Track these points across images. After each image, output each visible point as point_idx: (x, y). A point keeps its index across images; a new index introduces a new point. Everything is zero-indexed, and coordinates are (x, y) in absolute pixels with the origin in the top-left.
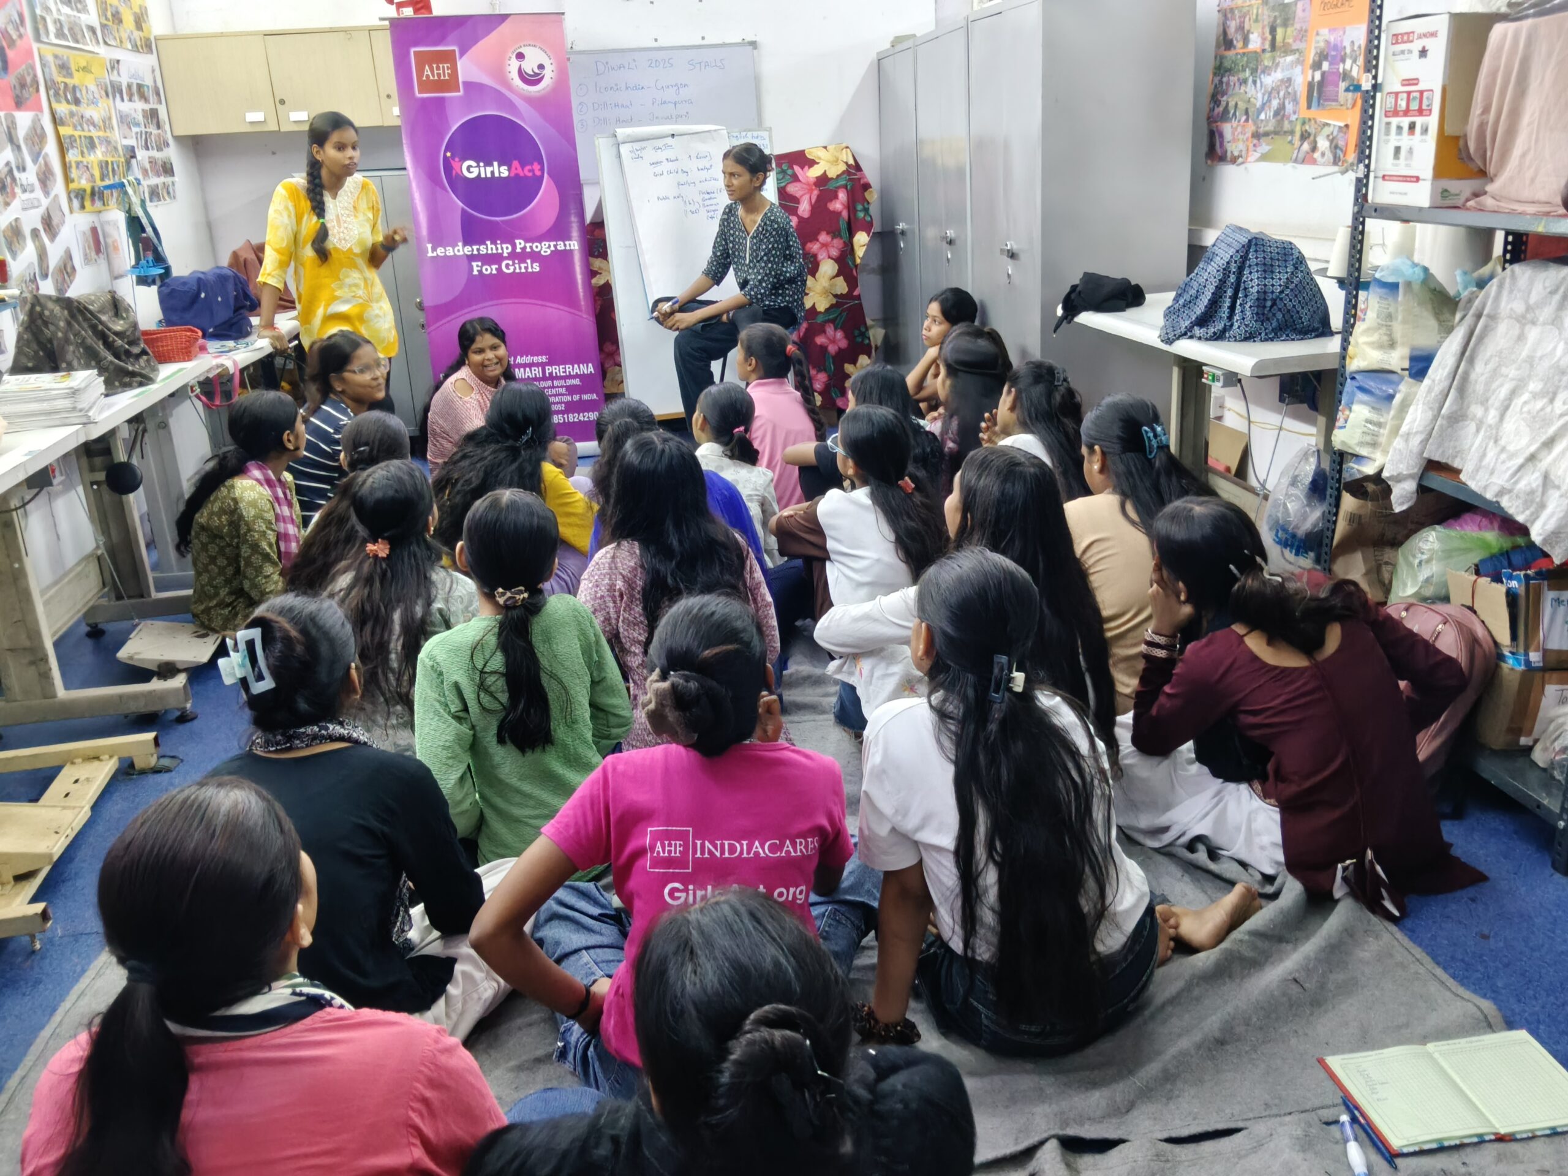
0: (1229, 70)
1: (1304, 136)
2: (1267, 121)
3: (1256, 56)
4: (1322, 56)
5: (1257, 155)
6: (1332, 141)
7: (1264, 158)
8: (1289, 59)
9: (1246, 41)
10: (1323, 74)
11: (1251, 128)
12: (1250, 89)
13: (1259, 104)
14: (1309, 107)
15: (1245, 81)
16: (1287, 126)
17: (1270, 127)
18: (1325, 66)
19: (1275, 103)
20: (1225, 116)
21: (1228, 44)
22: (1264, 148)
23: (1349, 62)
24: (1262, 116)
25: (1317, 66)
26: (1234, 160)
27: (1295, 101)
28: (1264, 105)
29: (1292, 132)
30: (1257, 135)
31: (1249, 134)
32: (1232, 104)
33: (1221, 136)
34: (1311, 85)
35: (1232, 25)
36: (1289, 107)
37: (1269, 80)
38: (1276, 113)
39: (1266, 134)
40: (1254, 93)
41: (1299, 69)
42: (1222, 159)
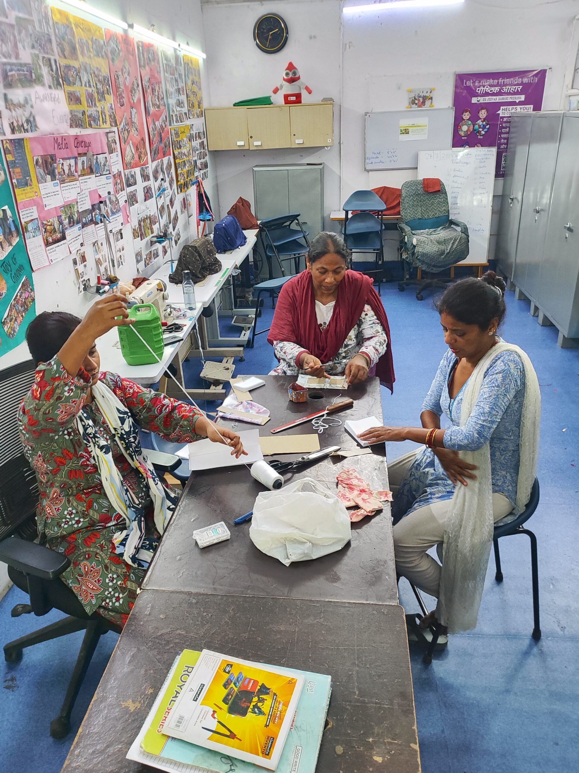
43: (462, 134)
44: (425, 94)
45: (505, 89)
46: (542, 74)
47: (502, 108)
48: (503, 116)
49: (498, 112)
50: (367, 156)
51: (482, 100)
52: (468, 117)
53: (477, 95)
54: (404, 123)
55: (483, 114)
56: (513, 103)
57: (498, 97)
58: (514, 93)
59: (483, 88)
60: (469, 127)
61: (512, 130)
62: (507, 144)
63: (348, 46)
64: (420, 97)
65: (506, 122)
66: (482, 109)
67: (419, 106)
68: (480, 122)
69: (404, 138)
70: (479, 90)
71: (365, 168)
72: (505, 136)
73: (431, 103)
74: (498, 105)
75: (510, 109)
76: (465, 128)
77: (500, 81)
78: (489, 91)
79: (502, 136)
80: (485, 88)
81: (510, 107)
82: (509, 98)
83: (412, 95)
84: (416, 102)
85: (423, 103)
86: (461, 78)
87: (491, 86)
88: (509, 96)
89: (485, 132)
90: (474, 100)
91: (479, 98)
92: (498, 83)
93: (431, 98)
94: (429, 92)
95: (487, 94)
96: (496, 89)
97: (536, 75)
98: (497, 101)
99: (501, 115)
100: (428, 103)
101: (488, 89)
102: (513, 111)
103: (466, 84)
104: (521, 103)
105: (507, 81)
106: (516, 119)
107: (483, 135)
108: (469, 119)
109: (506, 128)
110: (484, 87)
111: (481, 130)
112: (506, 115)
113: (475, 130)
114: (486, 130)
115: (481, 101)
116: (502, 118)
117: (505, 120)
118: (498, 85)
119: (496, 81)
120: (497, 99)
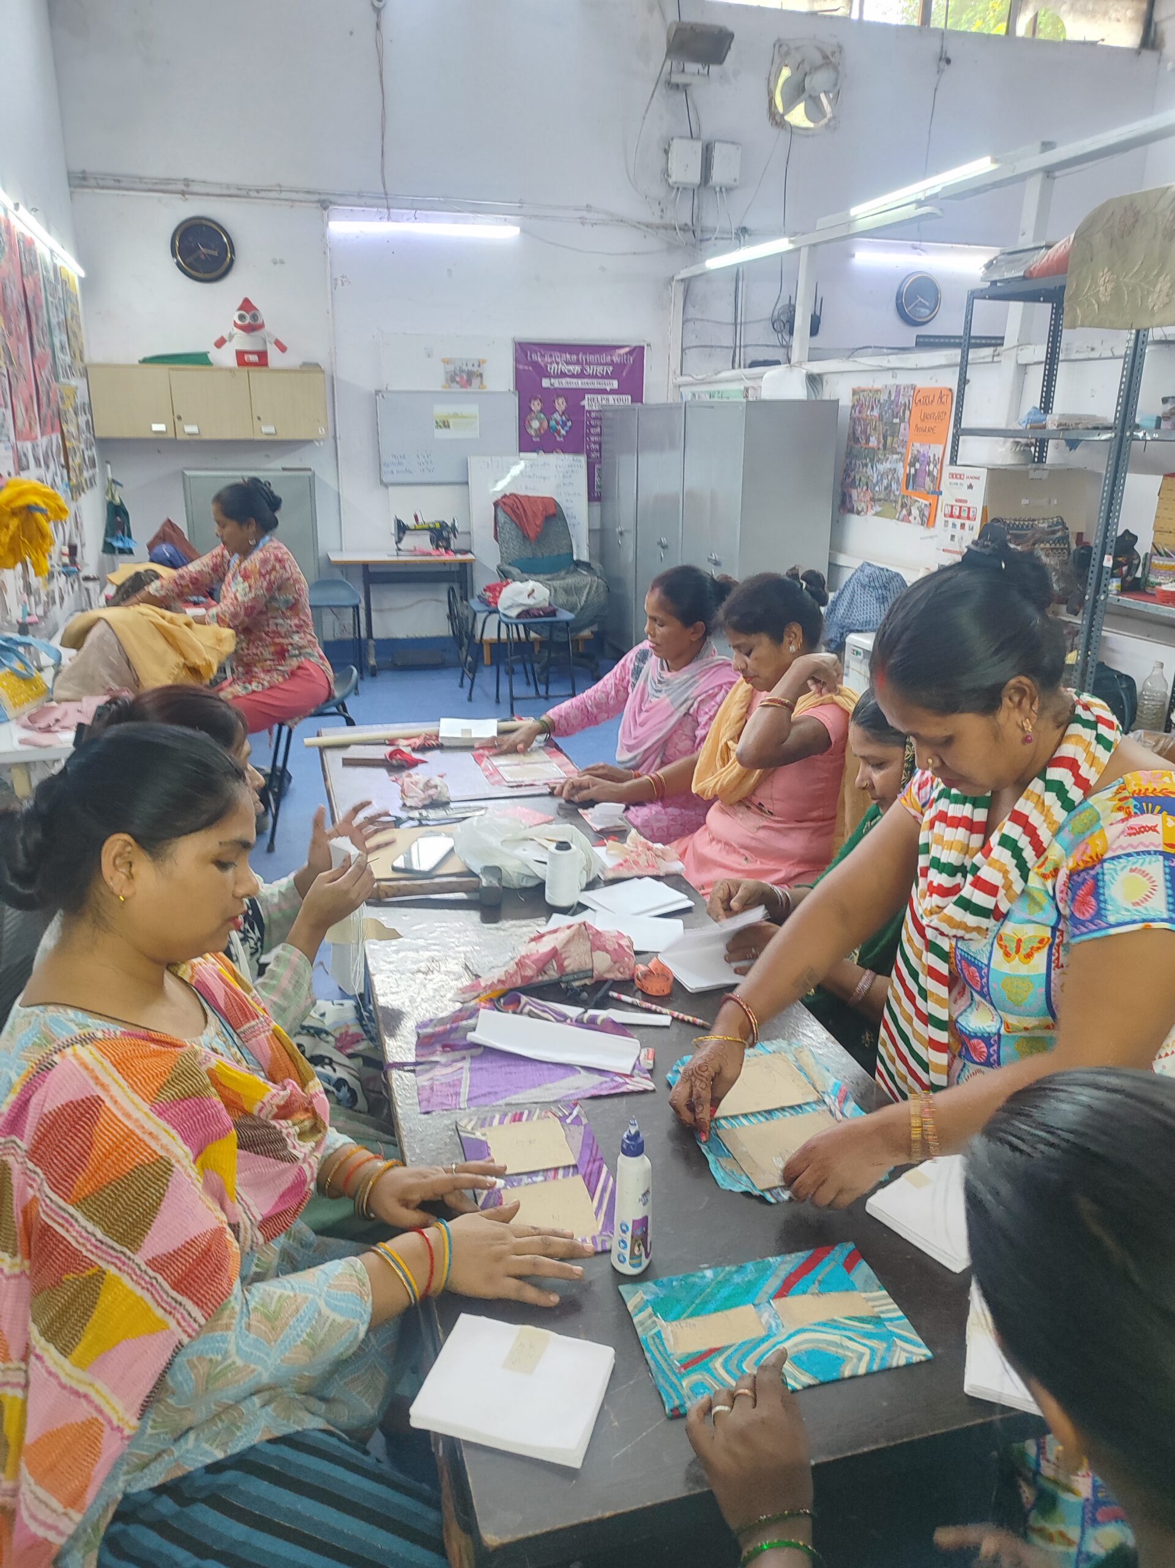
0: (856, 457)
1: (903, 506)
2: (880, 492)
3: (874, 451)
4: (915, 459)
5: (873, 512)
6: (921, 511)
7: (877, 514)
8: (895, 456)
9: (868, 441)
10: (916, 470)
11: (869, 494)
12: (869, 471)
13: (875, 480)
14: (907, 488)
15: (866, 465)
16: (892, 497)
17: (882, 496)
18: (918, 465)
19: (885, 482)
20: (853, 484)
21: (856, 440)
22: (878, 508)
23: (932, 466)
24: (877, 489)
25: (912, 465)
26: (858, 513)
27: (898, 482)
28: (877, 482)
29: (896, 502)
30: (873, 499)
31: (868, 498)
32: (857, 477)
33: (850, 496)
34: (908, 475)
35: (859, 429)
36: (894, 486)
37: (882, 467)
38: (886, 488)
39: (880, 500)
40: (873, 473)
41: (901, 464)
42: (851, 511)
43: (533, 433)
44: (470, 368)
45: (589, 370)
46: (638, 352)
47: (586, 396)
48: (590, 409)
49: (582, 404)
50: (383, 460)
51: (556, 383)
52: (539, 408)
53: (549, 376)
54: (441, 410)
55: (561, 404)
56: (603, 392)
57: (579, 381)
58: (603, 377)
59: (556, 366)
60: (541, 424)
61: (605, 430)
62: (600, 451)
63: (339, 282)
64: (462, 371)
65: (595, 419)
66: (559, 396)
67: (462, 387)
68: (556, 416)
69: (441, 434)
70: (551, 368)
71: (381, 481)
72: (596, 439)
73: (482, 382)
74: (582, 393)
75: (599, 400)
76: (535, 424)
77: (580, 357)
78: (566, 371)
79: (592, 439)
80: (560, 366)
81: (599, 397)
82: (596, 384)
83: (451, 368)
84: (458, 379)
85: (469, 382)
86: (524, 350)
87: (568, 363)
88: (595, 381)
89: (566, 432)
90: (546, 383)
91: (553, 380)
92: (578, 360)
93: (481, 375)
94: (476, 364)
95: (563, 375)
96: (577, 369)
97: (630, 353)
98: (580, 386)
99: (587, 408)
100: (476, 382)
101: (565, 368)
102: (604, 402)
103: (531, 357)
104: (613, 392)
105: (591, 358)
106: (609, 415)
107: (564, 437)
108: (541, 411)
109: (596, 427)
110: (558, 363)
111: (559, 427)
112: (594, 408)
113: (551, 428)
114: (567, 428)
115: (557, 385)
116: (590, 412)
117: (593, 415)
118: (577, 363)
119: (574, 357)
120: (579, 383)
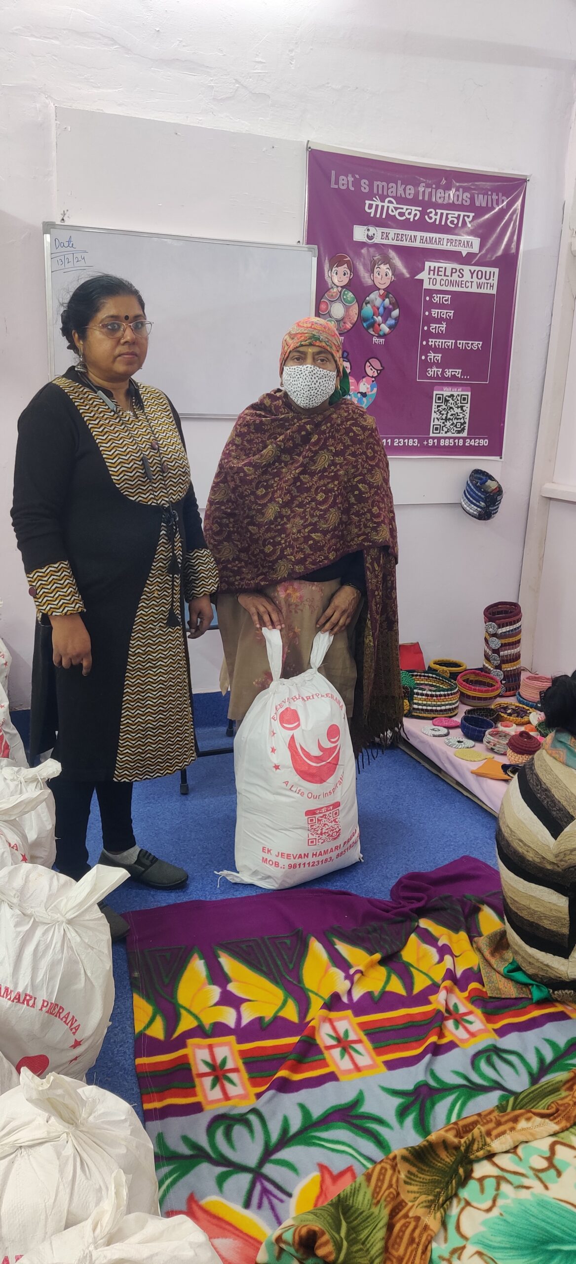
45: (434, 216)
46: (517, 187)
47: (427, 264)
48: (431, 287)
49: (418, 277)
51: (378, 234)
53: (367, 221)
55: (383, 275)
56: (455, 257)
57: (419, 234)
58: (457, 230)
59: (380, 204)
60: (347, 309)
62: (442, 365)
65: (438, 305)
66: (381, 260)
68: (375, 298)
70: (370, 206)
72: (438, 343)
74: (419, 257)
75: (448, 273)
76: (338, 310)
77: (421, 189)
78: (396, 213)
79: (432, 342)
80: (386, 204)
81: (448, 266)
82: (445, 241)
86: (325, 167)
87: (401, 200)
88: (443, 237)
89: (390, 327)
90: (360, 233)
91: (373, 230)
92: (417, 194)
95: (390, 222)
96: (413, 212)
98: (417, 244)
99: (426, 286)
101: (391, 207)
102: (455, 276)
103: (337, 183)
104: (468, 260)
105: (439, 194)
107: (384, 336)
108: (349, 286)
109: (438, 321)
110: (383, 199)
112: (438, 287)
113: (365, 320)
114: (391, 322)
115: (377, 240)
116: (430, 292)
117: (436, 298)
118: (413, 202)
119: (410, 191)
120: (418, 239)
